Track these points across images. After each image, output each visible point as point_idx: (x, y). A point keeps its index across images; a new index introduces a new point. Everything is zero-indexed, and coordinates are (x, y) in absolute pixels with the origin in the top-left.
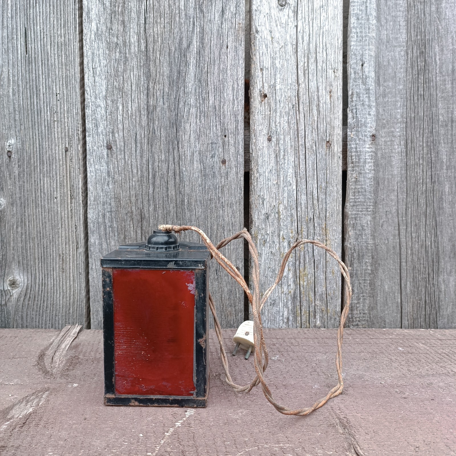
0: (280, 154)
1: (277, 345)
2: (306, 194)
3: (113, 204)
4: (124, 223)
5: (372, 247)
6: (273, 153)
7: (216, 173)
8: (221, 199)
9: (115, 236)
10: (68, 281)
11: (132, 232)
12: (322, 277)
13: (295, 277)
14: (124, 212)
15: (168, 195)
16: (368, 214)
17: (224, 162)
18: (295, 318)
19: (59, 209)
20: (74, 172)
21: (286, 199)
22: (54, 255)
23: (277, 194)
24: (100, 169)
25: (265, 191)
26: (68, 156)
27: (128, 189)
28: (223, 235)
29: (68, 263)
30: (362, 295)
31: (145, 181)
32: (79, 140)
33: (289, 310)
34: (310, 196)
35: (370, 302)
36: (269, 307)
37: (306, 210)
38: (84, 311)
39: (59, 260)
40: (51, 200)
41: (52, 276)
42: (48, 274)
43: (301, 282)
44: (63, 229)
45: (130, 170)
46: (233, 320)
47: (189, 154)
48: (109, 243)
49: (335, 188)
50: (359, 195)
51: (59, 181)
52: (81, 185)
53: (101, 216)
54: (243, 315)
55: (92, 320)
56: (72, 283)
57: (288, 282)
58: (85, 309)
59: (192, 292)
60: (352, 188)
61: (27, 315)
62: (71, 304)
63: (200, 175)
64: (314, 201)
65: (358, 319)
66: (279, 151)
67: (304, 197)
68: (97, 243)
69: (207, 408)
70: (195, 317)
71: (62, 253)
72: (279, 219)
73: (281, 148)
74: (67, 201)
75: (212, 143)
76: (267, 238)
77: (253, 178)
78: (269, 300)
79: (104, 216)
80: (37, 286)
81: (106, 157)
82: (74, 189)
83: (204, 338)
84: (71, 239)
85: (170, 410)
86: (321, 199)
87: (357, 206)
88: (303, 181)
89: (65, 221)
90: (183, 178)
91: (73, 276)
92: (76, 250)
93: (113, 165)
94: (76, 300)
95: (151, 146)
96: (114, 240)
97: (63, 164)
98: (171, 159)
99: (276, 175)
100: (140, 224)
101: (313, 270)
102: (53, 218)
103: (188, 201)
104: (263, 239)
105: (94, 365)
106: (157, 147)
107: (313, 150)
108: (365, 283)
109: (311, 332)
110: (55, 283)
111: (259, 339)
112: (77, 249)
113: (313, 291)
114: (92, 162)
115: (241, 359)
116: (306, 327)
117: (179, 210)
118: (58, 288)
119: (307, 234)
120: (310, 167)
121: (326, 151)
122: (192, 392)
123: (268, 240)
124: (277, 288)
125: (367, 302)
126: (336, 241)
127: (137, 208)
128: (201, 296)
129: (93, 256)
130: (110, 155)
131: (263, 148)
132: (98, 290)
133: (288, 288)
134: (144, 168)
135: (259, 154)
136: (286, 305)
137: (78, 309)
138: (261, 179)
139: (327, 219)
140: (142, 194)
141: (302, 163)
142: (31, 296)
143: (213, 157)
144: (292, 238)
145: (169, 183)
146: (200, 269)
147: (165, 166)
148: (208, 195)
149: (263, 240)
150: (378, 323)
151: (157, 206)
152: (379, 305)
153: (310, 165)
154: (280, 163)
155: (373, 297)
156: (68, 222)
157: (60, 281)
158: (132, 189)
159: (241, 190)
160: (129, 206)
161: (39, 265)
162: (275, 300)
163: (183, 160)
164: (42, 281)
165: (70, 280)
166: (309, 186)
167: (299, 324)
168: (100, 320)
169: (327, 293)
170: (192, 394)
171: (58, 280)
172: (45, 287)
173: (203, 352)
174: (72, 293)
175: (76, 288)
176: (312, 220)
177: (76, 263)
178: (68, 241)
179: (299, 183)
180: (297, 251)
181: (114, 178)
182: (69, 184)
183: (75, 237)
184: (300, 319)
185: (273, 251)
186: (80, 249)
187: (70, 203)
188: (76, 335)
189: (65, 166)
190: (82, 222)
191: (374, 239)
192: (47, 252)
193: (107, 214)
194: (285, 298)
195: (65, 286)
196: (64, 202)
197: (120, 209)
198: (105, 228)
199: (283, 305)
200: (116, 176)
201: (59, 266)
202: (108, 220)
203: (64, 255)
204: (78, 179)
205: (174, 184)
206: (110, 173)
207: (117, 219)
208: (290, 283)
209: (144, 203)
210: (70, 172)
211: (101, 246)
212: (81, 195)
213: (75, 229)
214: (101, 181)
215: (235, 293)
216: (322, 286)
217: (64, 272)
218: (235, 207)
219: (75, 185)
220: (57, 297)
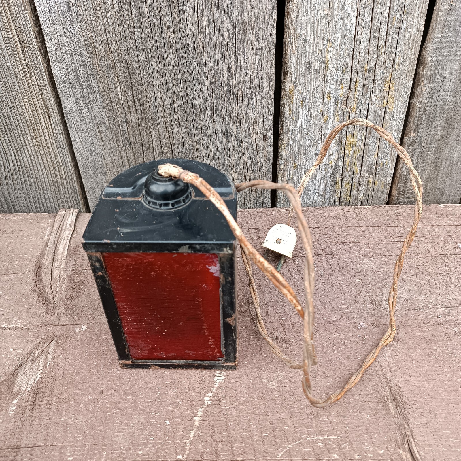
2: (369, 31)
3: (85, 53)
4: (106, 82)
5: (450, 106)
8: (242, 42)
9: (96, 99)
10: (48, 157)
11: (120, 94)
12: (375, 144)
14: (103, 65)
15: (163, 38)
16: (456, 60)
18: (334, 192)
19: (10, 63)
20: (14, 5)
21: (339, 39)
22: (21, 125)
23: (326, 32)
25: (309, 28)
27: (103, 31)
28: (246, 94)
29: (43, 135)
30: (421, 165)
31: (126, 17)
33: (327, 182)
34: (375, 34)
35: (430, 173)
37: (367, 55)
38: (77, 189)
39: (30, 131)
41: (26, 151)
42: (20, 149)
43: (347, 151)
44: (23, 91)
48: (90, 109)
49: (415, 21)
50: (450, 32)
52: (30, 25)
53: (71, 72)
55: (88, 197)
56: (54, 159)
58: (78, 186)
59: (215, 275)
60: (441, 21)
61: (9, 194)
62: (59, 181)
63: (209, 5)
64: (380, 41)
65: (410, 191)
67: (365, 36)
68: (74, 109)
69: (238, 370)
70: (221, 299)
71: (31, 123)
72: (325, 70)
74: (17, 50)
76: (307, 97)
77: (291, 6)
78: (303, 172)
79: (76, 73)
80: (11, 163)
82: (23, 33)
83: (233, 318)
84: (37, 105)
85: (196, 374)
86: (390, 38)
87: (442, 48)
88: (369, 9)
89: (22, 80)
90: (183, 10)
91: (53, 150)
92: (48, 119)
94: (64, 177)
96: (97, 104)
100: (129, 82)
101: (364, 137)
103: (194, 47)
104: (300, 98)
108: (428, 151)
109: (352, 215)
110: (32, 158)
112: (49, 117)
113: (359, 161)
117: (182, 61)
118: (38, 165)
119: (363, 90)
122: (220, 358)
123: (308, 99)
125: (427, 173)
126: (401, 99)
127: (121, 60)
128: (228, 280)
129: (73, 125)
132: (88, 166)
133: (328, 159)
136: (324, 178)
137: (69, 187)
139: (394, 69)
140: (125, 39)
142: (7, 173)
145: (163, 19)
146: (225, 254)
148: (223, 37)
149: (301, 100)
150: (434, 195)
151: (150, 56)
152: (440, 175)
155: (436, 167)
156: (27, 80)
157: (38, 156)
158: (109, 32)
159: (273, 28)
160: (109, 56)
161: (4, 138)
164: (15, 157)
165: (50, 155)
166: (377, 17)
167: (338, 197)
169: (378, 164)
171: (35, 156)
172: (21, 163)
173: (233, 328)
174: (57, 170)
175: (61, 165)
176: (373, 70)
177: (52, 135)
178: (34, 107)
179: (361, 13)
180: (345, 113)
181: (78, 14)
182: (12, 25)
183: (42, 101)
184: (339, 191)
185: (314, 114)
186: (53, 118)
187: (22, 54)
188: (73, 228)
190: (47, 82)
191: (455, 96)
192: (10, 121)
193: (80, 69)
194: (324, 170)
195: (46, 163)
196: (14, 52)
197: (97, 61)
198: (81, 89)
199: (320, 177)
200: (81, 9)
201: (32, 139)
202: (82, 77)
203: (34, 125)
204: (24, 17)
205: (171, 21)
206: (71, 5)
207: (96, 76)
208: (332, 152)
209: (130, 51)
210: (8, 5)
211: (80, 113)
212: (35, 42)
213: (40, 91)
214: (59, 19)
215: (261, 165)
216: (373, 155)
217: (40, 146)
218: (262, 55)
219: (22, 27)
220: (40, 174)
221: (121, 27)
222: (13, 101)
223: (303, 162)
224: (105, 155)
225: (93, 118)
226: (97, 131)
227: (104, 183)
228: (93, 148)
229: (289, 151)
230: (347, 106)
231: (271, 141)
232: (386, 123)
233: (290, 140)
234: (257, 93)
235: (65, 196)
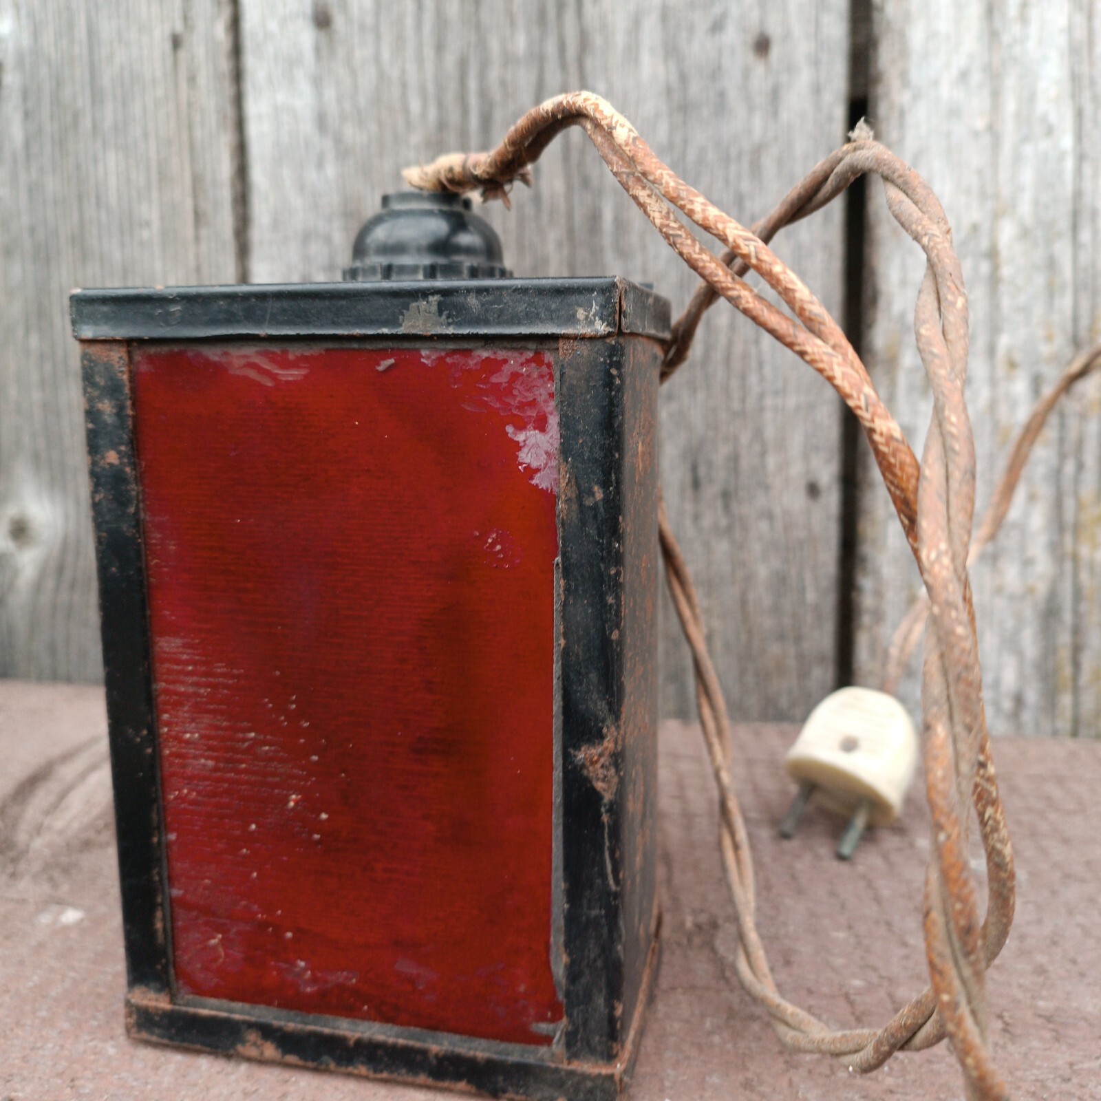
13: (1057, 530)
17: (762, 46)
18: (1049, 695)
20: (203, 125)
23: (987, 175)
26: (182, 68)
33: (1020, 663)
40: (132, 233)
45: (399, 105)
46: (789, 692)
51: (154, 164)
57: (1022, 548)
59: (542, 481)
61: (69, 639)
70: (557, 617)
72: (994, 280)
74: (186, 234)
81: (311, 58)
83: (608, 744)
93: (337, 91)
99: (986, 92)
106: (502, 5)
111: (965, 768)
115: (817, 856)
122: (543, 1027)
128: (589, 502)
130: (325, 53)
133: (1022, 575)
134: (450, 95)
138: (920, 113)
143: (717, 27)
144: (1049, 361)
146: (582, 338)
167: (1066, 720)
170: (547, 1040)
173: (605, 818)
180: (1066, 418)
182: (188, 172)
189: (173, 105)
208: (1032, 551)
212: (228, 210)
231: (832, 500)
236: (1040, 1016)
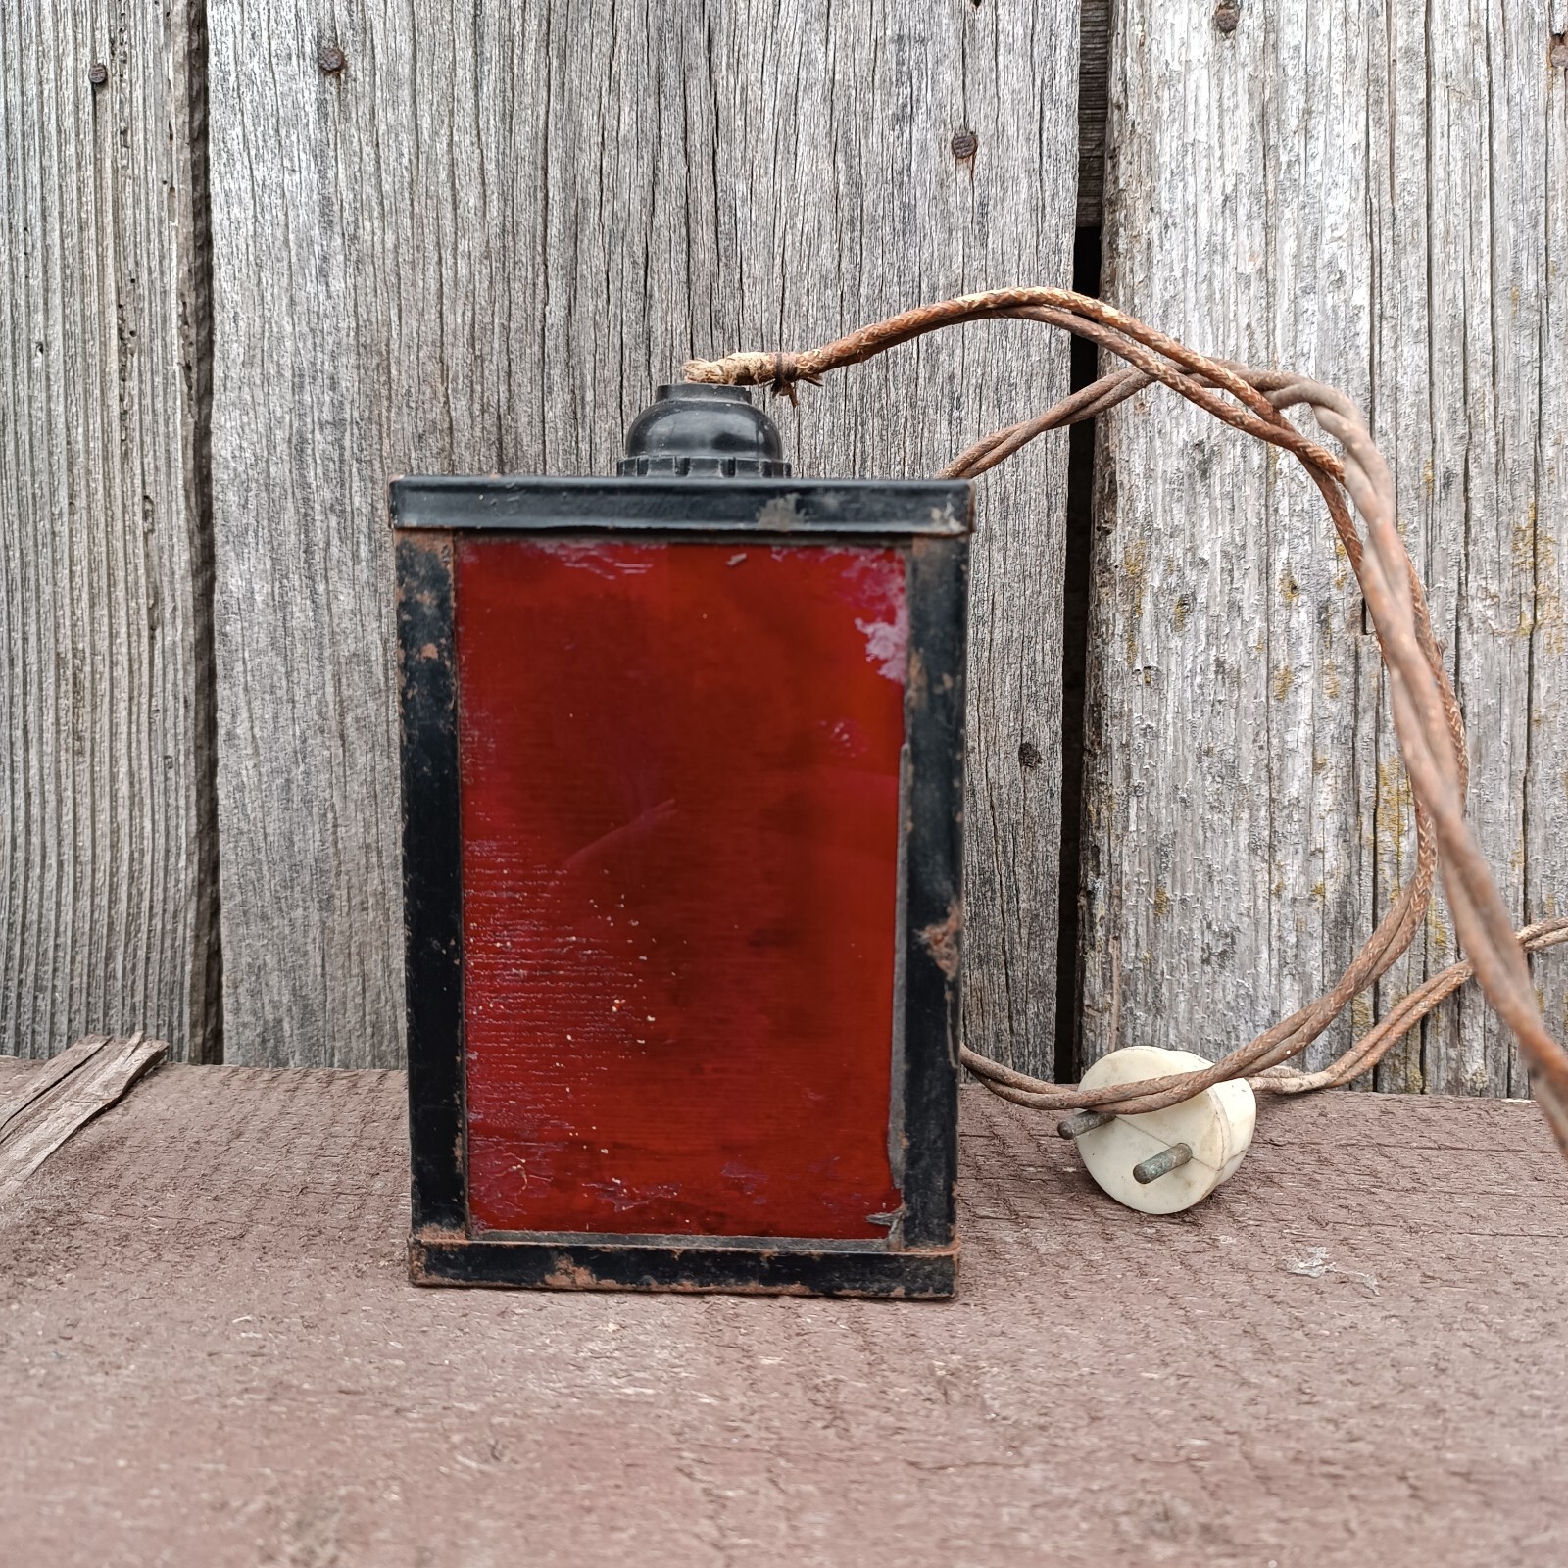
0: (1279, 110)
1: (1288, 1182)
2: (1424, 336)
3: (348, 380)
6: (1243, 98)
7: (922, 209)
8: (943, 356)
9: (355, 558)
10: (104, 803)
12: (1506, 807)
13: (1351, 809)
14: (405, 425)
15: (649, 333)
17: (965, 147)
19: (61, 408)
20: (137, 202)
21: (1312, 363)
22: (32, 658)
23: (1260, 337)
24: (281, 186)
26: (108, 116)
27: (433, 298)
29: (106, 706)
31: (524, 255)
32: (167, 27)
33: (1307, 991)
34: (1446, 349)
36: (1197, 972)
37: (1425, 426)
38: (189, 969)
39: (58, 686)
40: (14, 356)
41: (19, 776)
43: (1386, 837)
44: (81, 516)
45: (446, 193)
46: (998, 1040)
47: (768, 101)
48: (322, 600)
51: (56, 252)
52: (176, 272)
53: (282, 448)
54: (1052, 1016)
55: (228, 1017)
56: (123, 814)
57: (1308, 836)
58: (196, 955)
62: (121, 927)
63: (827, 220)
64: (1472, 375)
66: (1279, 91)
67: (1413, 354)
68: (258, 598)
71: (75, 650)
73: (1291, 73)
74: (103, 362)
75: (900, 38)
76: (1197, 585)
77: (1122, 245)
78: (1197, 935)
79: (299, 447)
81: (312, 116)
82: (141, 298)
84: (120, 574)
86: (1510, 364)
88: (1412, 259)
89: (89, 472)
90: (733, 238)
91: (131, 774)
92: (145, 633)
93: (348, 165)
94: (145, 904)
95: (563, 57)
96: (353, 581)
97: (79, 156)
98: (671, 130)
99: (1258, 224)
102: (25, 457)
104: (1172, 592)
105: (155, 1272)
106: (598, 63)
107: (1476, 84)
109: (1452, 1117)
110: (35, 811)
112: (152, 629)
114: (236, 146)
115: (1090, 1264)
116: (1407, 1090)
118: (51, 842)
119: (1428, 565)
120: (1456, 178)
121: (1551, 87)
123: (1201, 597)
124: (1243, 866)
127: (477, 406)
129: (239, 667)
130: (333, 109)
131: (1188, 70)
132: (262, 856)
133: (1305, 871)
134: (522, 184)
135: (1165, 107)
136: (1291, 965)
137: (155, 956)
138: (1172, 251)
139: (1544, 481)
140: (506, 329)
141: (1410, 154)
143: (903, 117)
144: (1339, 585)
145: (655, 265)
147: (632, 169)
149: (1176, 597)
151: (589, 396)
153: (1457, 166)
154: (1284, 158)
156: (108, 478)
157: (60, 801)
158: (454, 302)
160: (435, 393)
162: (1231, 937)
163: (739, 135)
165: (113, 797)
166: (1447, 288)
168: (271, 1018)
169: (1534, 902)
171: (51, 798)
174: (125, 868)
175: (147, 844)
176: (1457, 486)
177: (145, 707)
178: (104, 583)
179: (1387, 271)
180: (1363, 660)
181: (354, 238)
182: (110, 270)
183: (141, 561)
185: (1233, 657)
186: (169, 630)
187: (115, 376)
188: (114, 1093)
189: (90, 171)
190: (181, 483)
193: (318, 435)
194: (1289, 925)
195: (88, 832)
196: (87, 368)
197: (389, 409)
198: (306, 515)
199: (1274, 963)
200: (367, 224)
201: (57, 720)
202: (320, 471)
203: (83, 659)
204: (161, 241)
205: (683, 274)
206: (336, 207)
207: (372, 465)
208: (1320, 840)
209: (518, 377)
210: (115, 202)
211: (280, 615)
212: (175, 332)
213: (145, 518)
214: (285, 254)
215: (1009, 888)
216: (1504, 860)
217: (81, 752)
218: (1020, 405)
219: (145, 277)
220: (47, 889)
221: (499, 287)
222: (31, 557)
223: (1196, 881)
224: (345, 808)
225: (323, 638)
226: (330, 697)
227: (309, 947)
228: (298, 773)
229: (1133, 828)
230: (1365, 632)
231: (1054, 768)
232: (1543, 710)
233: (1136, 780)
234: (997, 556)
235: (128, 1001)
236: (1455, 1474)
